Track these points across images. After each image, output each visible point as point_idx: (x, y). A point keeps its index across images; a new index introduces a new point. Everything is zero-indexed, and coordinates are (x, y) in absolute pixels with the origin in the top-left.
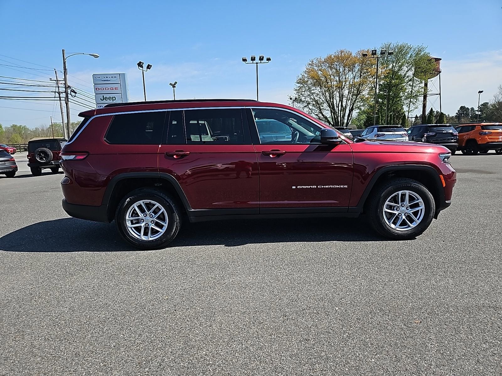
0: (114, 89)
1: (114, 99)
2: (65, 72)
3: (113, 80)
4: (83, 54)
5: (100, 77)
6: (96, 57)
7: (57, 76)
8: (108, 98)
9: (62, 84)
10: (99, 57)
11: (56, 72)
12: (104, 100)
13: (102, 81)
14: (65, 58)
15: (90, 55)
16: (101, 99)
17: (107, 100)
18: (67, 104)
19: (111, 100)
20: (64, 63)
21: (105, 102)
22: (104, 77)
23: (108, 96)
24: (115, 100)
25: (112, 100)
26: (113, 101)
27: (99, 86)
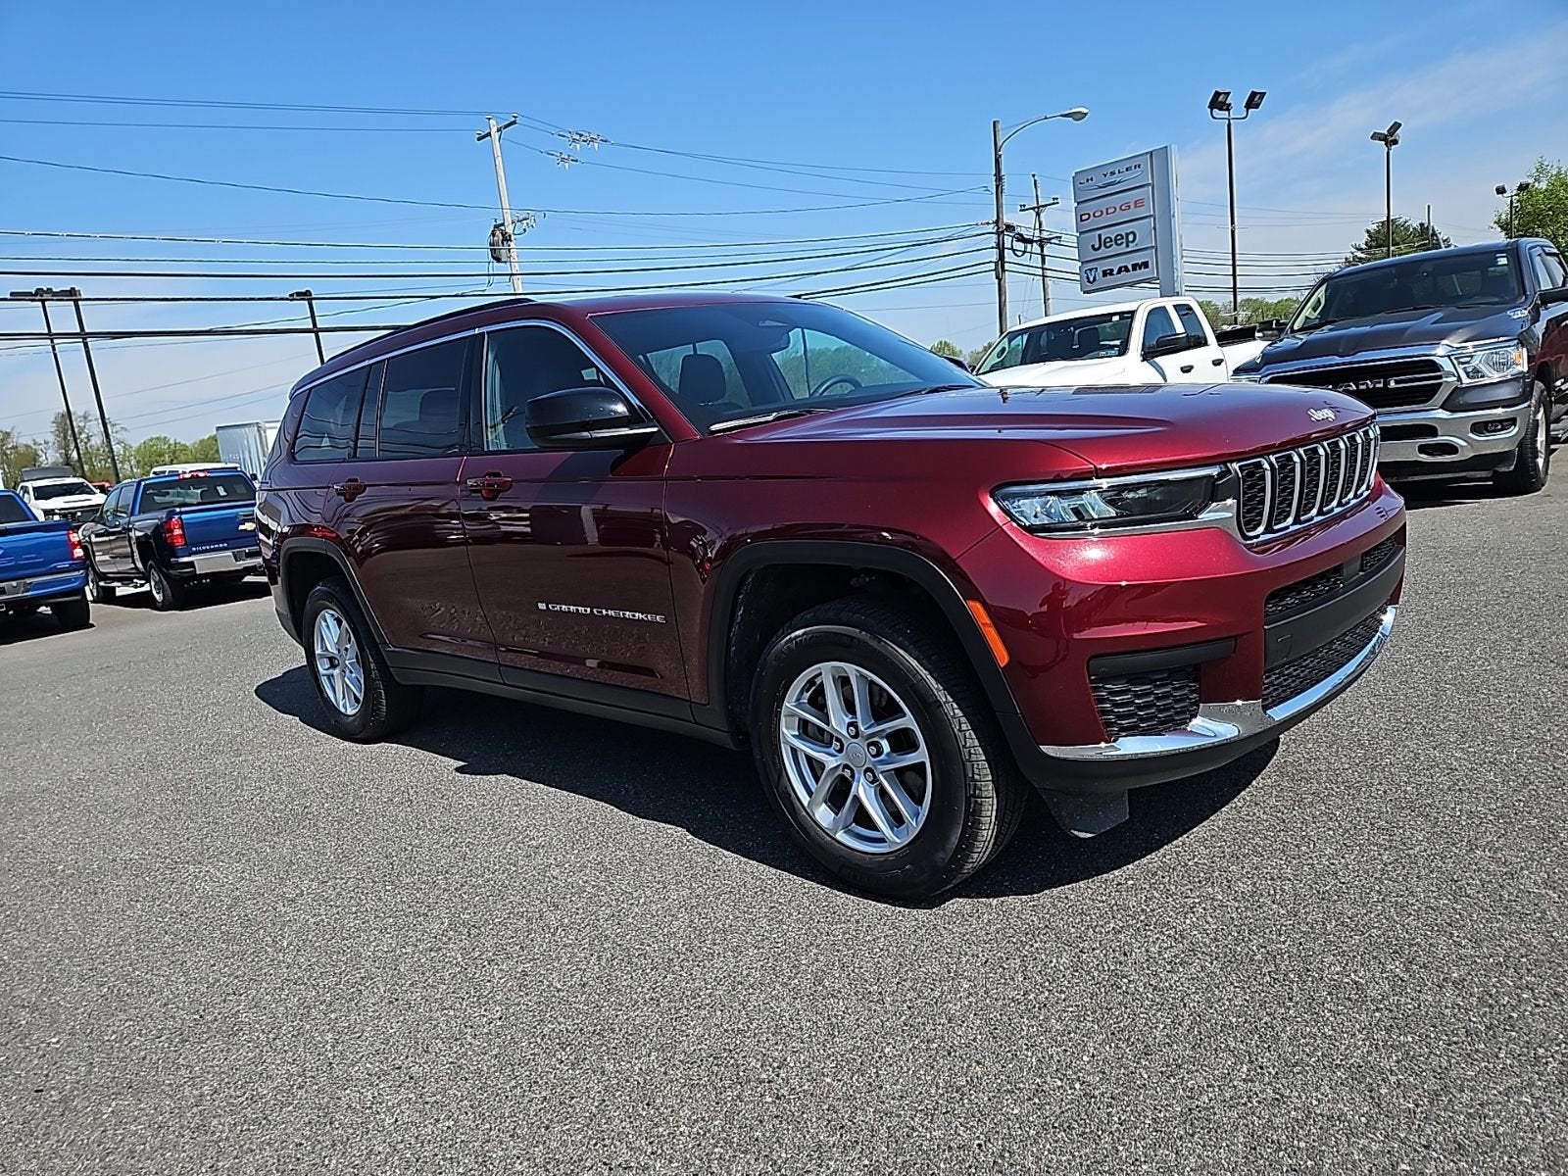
0: (1132, 206)
1: (1131, 238)
2: (997, 187)
3: (1132, 178)
4: (1046, 118)
5: (1092, 179)
6: (1077, 117)
7: (1039, 193)
8: (1113, 238)
9: (988, 223)
10: (1086, 114)
11: (1035, 181)
12: (1103, 247)
13: (1100, 187)
14: (999, 144)
15: (1062, 116)
16: (1093, 246)
17: (1111, 246)
18: (1000, 280)
19: (1122, 243)
20: (997, 162)
21: (1107, 252)
22: (1105, 176)
23: (1112, 233)
24: (1133, 242)
25: (1124, 245)
26: (1127, 246)
27: (1090, 207)
